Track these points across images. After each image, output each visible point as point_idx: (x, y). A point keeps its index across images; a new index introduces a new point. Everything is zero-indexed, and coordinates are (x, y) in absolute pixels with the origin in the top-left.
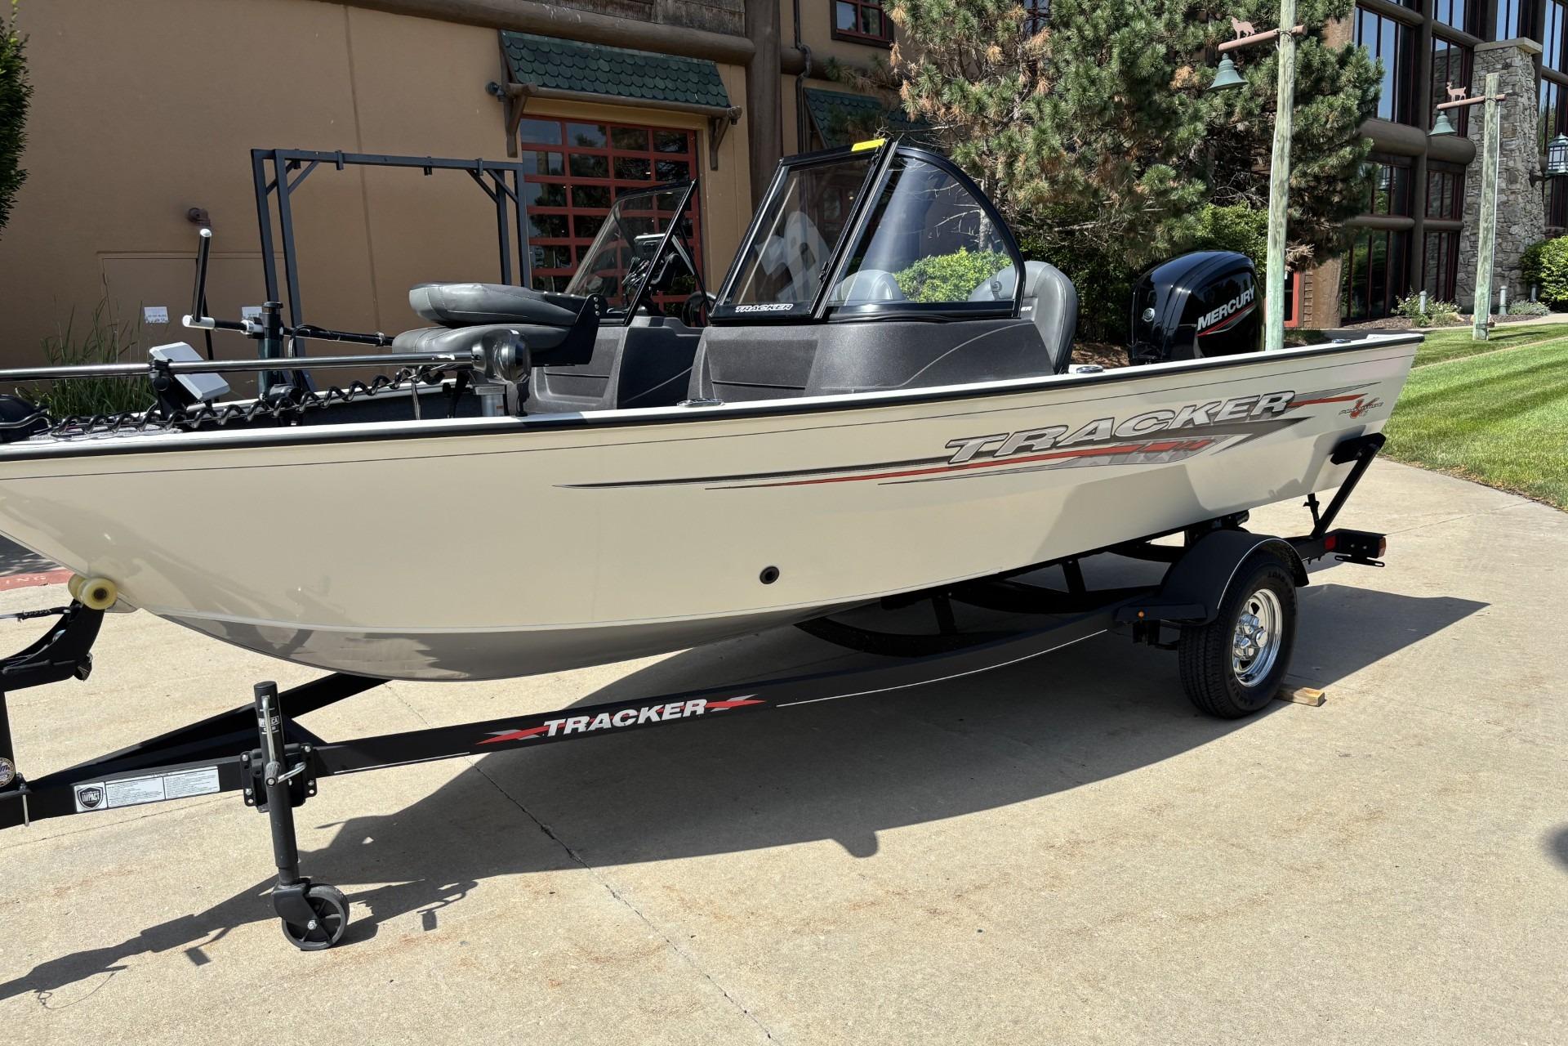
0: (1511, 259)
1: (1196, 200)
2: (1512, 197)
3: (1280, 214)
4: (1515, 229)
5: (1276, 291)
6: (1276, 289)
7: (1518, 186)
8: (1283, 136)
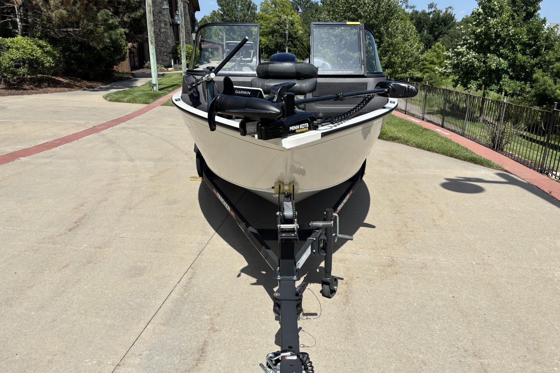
0: (169, 50)
1: (118, 24)
2: (166, 30)
3: (152, 33)
4: (169, 41)
5: (154, 60)
6: (154, 59)
7: (168, 27)
8: (150, 5)
